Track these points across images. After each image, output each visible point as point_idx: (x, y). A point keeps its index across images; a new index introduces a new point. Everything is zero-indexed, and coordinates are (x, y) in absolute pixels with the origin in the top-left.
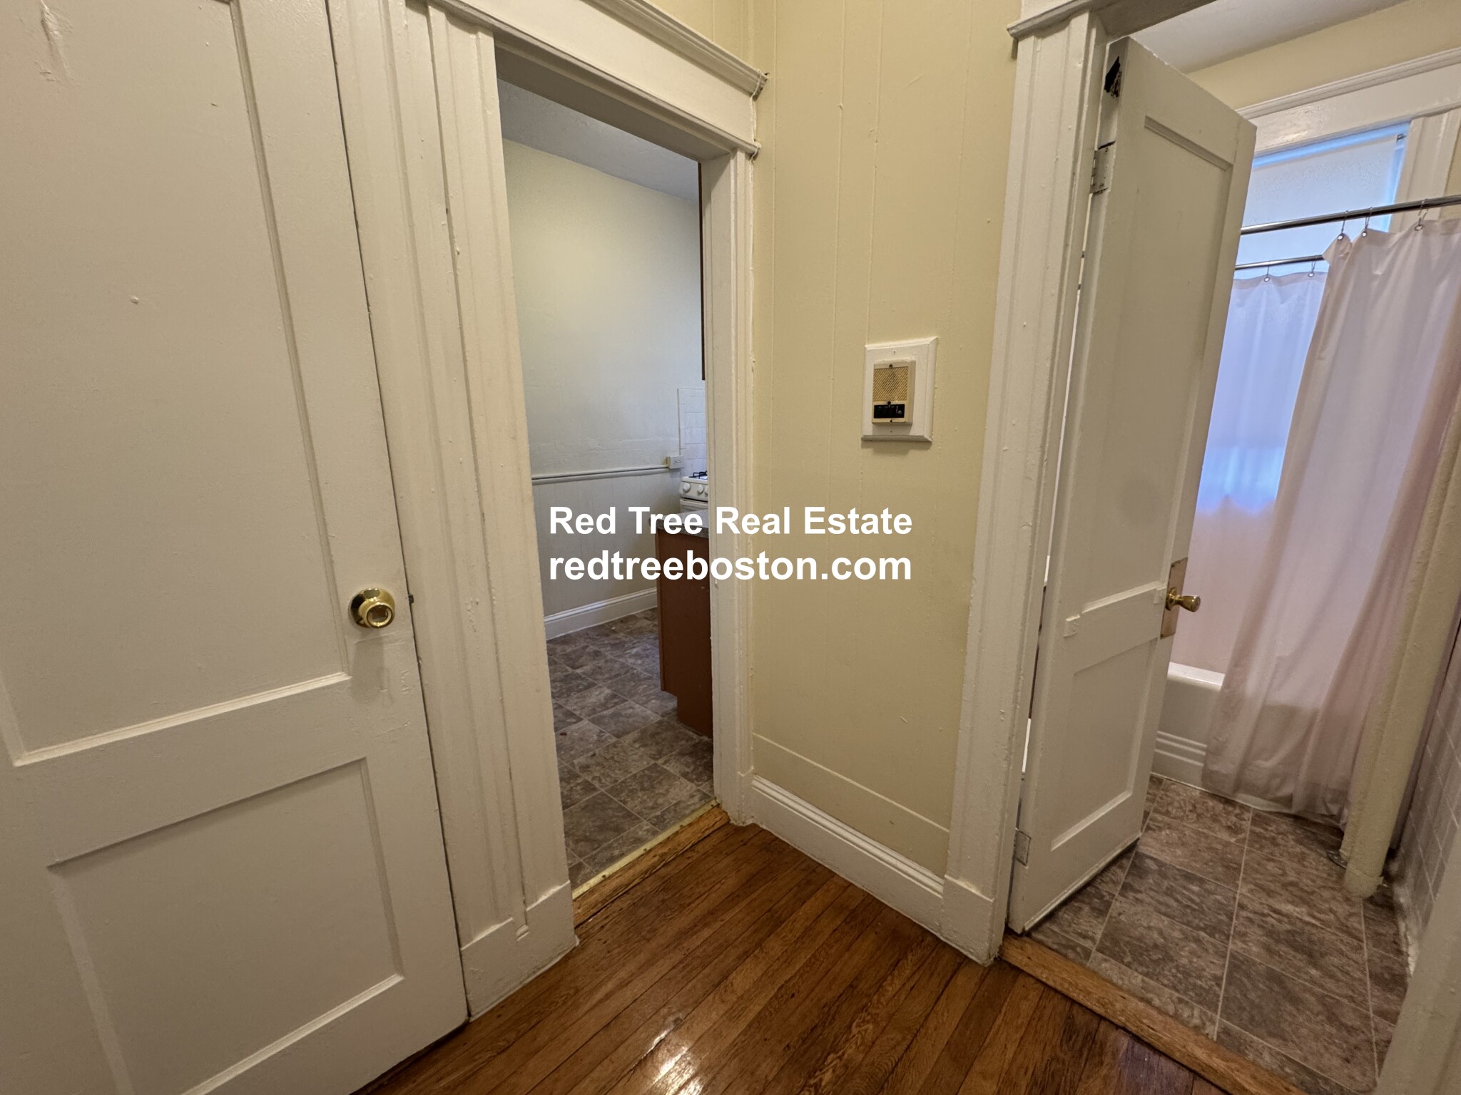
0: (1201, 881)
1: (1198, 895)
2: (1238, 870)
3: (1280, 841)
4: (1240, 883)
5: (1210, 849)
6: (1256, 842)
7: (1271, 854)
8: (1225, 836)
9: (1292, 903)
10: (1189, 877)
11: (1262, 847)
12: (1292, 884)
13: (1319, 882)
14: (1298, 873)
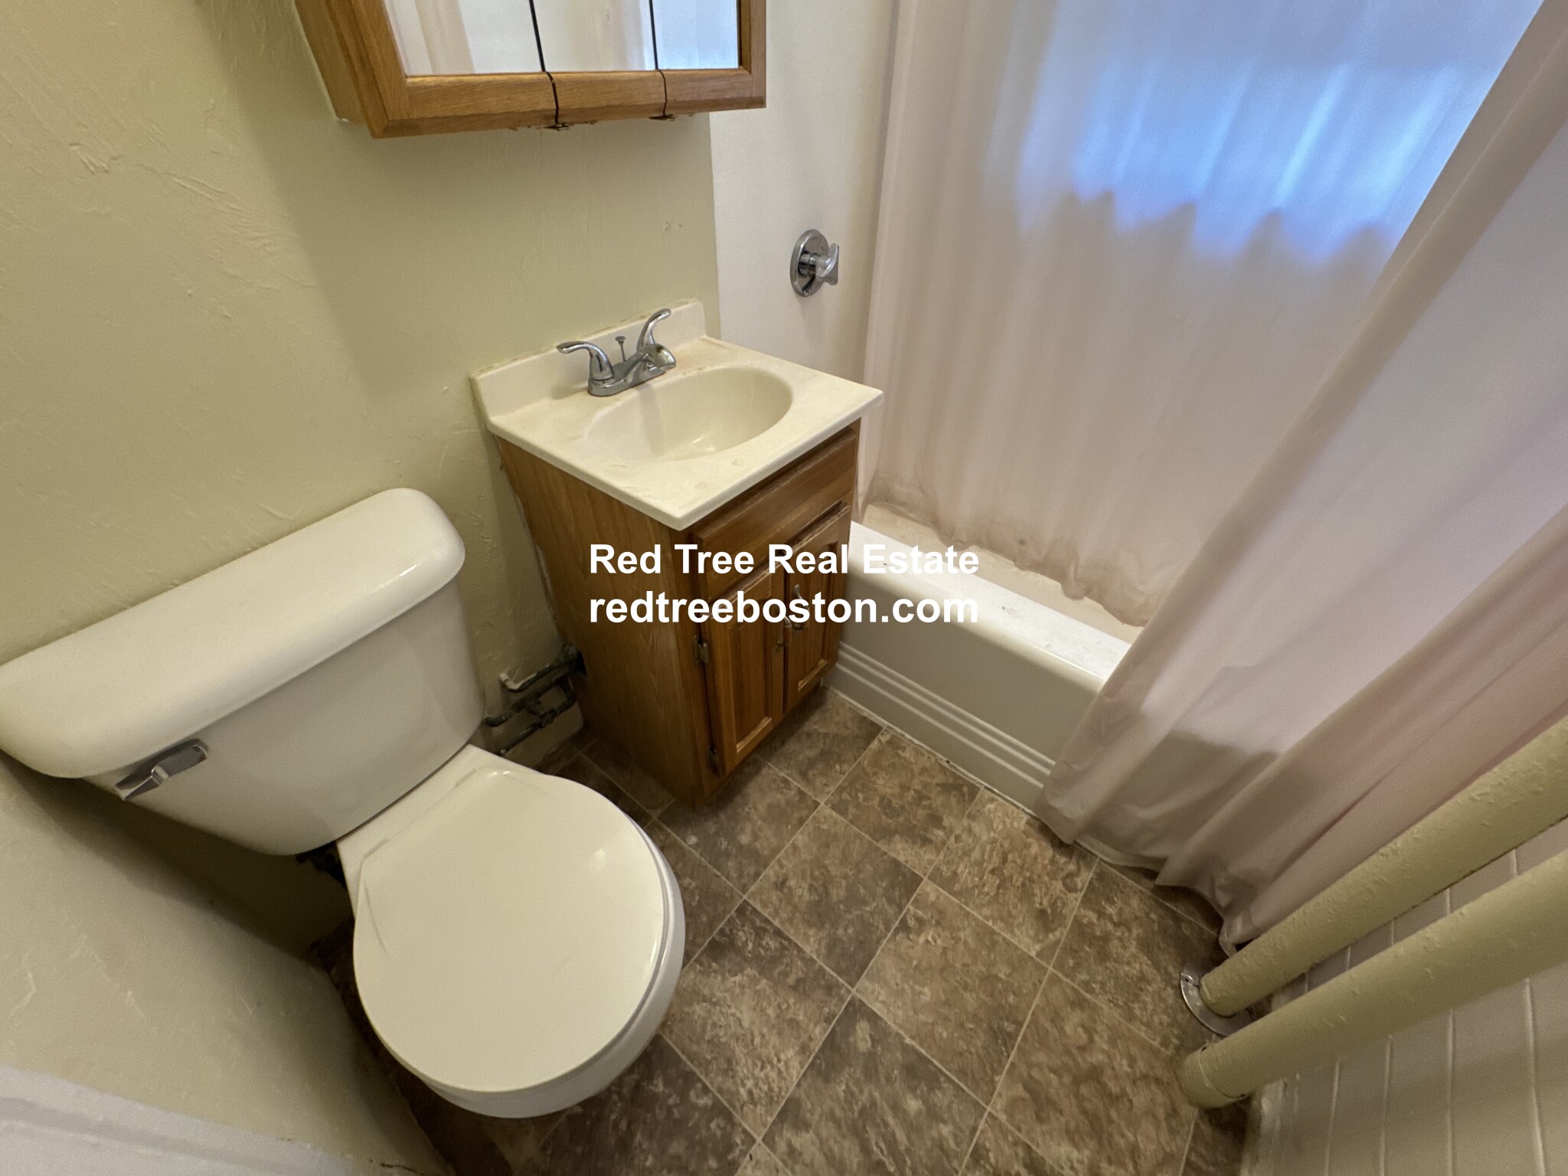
0: (933, 1079)
1: (912, 1128)
2: (1012, 1037)
3: (1115, 947)
4: (1000, 1080)
5: (989, 979)
6: (1073, 952)
7: (1086, 985)
8: (1026, 941)
9: (1072, 1136)
10: (918, 1072)
11: (1078, 965)
12: (1094, 1074)
13: (1141, 1066)
14: (1113, 1042)
